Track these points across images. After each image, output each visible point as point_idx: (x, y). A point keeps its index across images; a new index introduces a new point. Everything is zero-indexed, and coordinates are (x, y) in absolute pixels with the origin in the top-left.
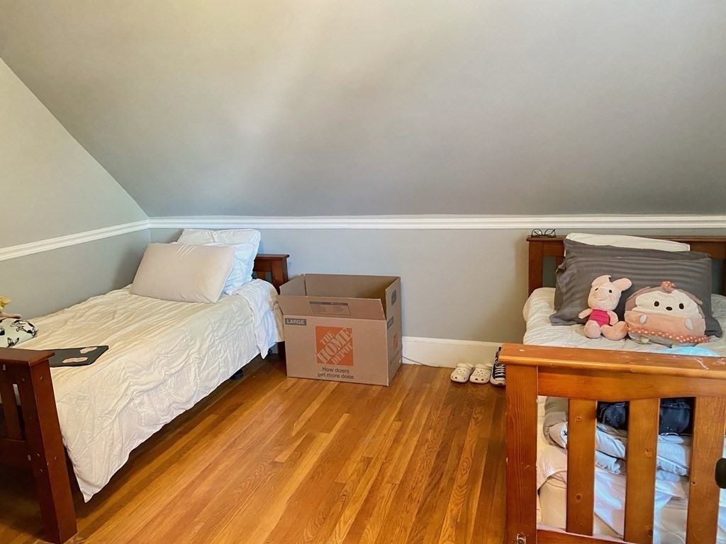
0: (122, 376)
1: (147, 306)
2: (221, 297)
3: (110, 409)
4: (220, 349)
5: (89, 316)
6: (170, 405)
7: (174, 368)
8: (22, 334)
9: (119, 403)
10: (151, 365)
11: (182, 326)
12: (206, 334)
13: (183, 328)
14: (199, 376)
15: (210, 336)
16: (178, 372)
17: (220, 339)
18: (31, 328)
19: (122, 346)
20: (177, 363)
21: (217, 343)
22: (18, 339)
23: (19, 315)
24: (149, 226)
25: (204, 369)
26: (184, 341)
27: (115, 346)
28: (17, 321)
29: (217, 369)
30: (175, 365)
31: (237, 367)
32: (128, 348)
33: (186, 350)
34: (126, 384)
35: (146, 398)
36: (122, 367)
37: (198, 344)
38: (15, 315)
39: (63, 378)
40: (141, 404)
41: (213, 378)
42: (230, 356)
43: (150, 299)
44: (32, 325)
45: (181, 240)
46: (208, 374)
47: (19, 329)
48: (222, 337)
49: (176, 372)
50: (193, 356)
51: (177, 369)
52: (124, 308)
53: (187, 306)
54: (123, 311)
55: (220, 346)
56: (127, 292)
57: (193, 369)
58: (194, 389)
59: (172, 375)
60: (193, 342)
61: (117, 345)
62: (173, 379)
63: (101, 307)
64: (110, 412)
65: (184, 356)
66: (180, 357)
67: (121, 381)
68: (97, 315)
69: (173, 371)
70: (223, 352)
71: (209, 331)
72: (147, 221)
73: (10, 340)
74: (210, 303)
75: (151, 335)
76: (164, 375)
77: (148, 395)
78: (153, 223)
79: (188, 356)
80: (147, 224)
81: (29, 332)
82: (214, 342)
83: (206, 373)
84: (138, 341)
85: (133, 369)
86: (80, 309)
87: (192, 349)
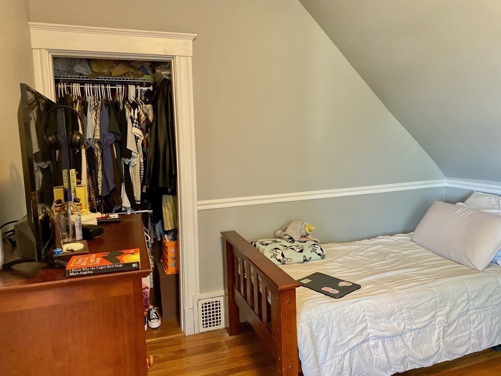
0: (360, 318)
1: (417, 255)
2: (488, 267)
3: (344, 342)
4: (474, 320)
5: (369, 252)
6: (405, 357)
7: (416, 323)
8: (314, 256)
9: (353, 340)
10: (391, 315)
11: (434, 286)
12: (460, 300)
13: (434, 289)
14: (443, 338)
15: (464, 304)
16: (420, 328)
17: (476, 309)
18: (321, 252)
19: (372, 289)
20: (420, 320)
21: (471, 312)
22: (311, 258)
23: (317, 240)
24: (445, 184)
25: (451, 333)
26: (432, 301)
27: (366, 288)
28: (315, 244)
29: (467, 338)
30: (417, 321)
31: (494, 342)
32: (374, 293)
33: (432, 310)
34: (364, 325)
35: (380, 344)
36: (363, 310)
37: (447, 309)
38: (316, 240)
39: (312, 304)
40: (376, 346)
41: (460, 345)
42: (486, 329)
43: (423, 249)
44: (322, 250)
45: (468, 201)
46: (454, 340)
47: (314, 251)
48: (479, 308)
49: (417, 329)
50: (440, 318)
51: (419, 326)
52: (397, 252)
53: (452, 266)
54: (394, 255)
55: (474, 317)
56: (409, 238)
57: (438, 330)
58: (436, 350)
59: (411, 330)
60: (442, 305)
61: (368, 287)
62: (413, 333)
63: (381, 247)
64: (343, 344)
65: (430, 315)
66: (425, 315)
67: (358, 322)
68: (374, 253)
69: (414, 327)
70: (477, 324)
71: (463, 298)
72: (445, 180)
73: (305, 257)
74: (474, 270)
75: (399, 287)
76: (402, 328)
77: (383, 342)
78: (449, 183)
79: (434, 316)
80: (444, 182)
81: (319, 254)
82: (468, 311)
83: (452, 339)
84: (386, 290)
85: (373, 314)
86: (365, 245)
87: (440, 311)
